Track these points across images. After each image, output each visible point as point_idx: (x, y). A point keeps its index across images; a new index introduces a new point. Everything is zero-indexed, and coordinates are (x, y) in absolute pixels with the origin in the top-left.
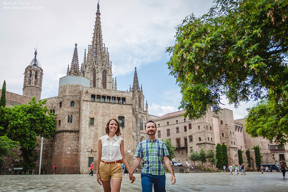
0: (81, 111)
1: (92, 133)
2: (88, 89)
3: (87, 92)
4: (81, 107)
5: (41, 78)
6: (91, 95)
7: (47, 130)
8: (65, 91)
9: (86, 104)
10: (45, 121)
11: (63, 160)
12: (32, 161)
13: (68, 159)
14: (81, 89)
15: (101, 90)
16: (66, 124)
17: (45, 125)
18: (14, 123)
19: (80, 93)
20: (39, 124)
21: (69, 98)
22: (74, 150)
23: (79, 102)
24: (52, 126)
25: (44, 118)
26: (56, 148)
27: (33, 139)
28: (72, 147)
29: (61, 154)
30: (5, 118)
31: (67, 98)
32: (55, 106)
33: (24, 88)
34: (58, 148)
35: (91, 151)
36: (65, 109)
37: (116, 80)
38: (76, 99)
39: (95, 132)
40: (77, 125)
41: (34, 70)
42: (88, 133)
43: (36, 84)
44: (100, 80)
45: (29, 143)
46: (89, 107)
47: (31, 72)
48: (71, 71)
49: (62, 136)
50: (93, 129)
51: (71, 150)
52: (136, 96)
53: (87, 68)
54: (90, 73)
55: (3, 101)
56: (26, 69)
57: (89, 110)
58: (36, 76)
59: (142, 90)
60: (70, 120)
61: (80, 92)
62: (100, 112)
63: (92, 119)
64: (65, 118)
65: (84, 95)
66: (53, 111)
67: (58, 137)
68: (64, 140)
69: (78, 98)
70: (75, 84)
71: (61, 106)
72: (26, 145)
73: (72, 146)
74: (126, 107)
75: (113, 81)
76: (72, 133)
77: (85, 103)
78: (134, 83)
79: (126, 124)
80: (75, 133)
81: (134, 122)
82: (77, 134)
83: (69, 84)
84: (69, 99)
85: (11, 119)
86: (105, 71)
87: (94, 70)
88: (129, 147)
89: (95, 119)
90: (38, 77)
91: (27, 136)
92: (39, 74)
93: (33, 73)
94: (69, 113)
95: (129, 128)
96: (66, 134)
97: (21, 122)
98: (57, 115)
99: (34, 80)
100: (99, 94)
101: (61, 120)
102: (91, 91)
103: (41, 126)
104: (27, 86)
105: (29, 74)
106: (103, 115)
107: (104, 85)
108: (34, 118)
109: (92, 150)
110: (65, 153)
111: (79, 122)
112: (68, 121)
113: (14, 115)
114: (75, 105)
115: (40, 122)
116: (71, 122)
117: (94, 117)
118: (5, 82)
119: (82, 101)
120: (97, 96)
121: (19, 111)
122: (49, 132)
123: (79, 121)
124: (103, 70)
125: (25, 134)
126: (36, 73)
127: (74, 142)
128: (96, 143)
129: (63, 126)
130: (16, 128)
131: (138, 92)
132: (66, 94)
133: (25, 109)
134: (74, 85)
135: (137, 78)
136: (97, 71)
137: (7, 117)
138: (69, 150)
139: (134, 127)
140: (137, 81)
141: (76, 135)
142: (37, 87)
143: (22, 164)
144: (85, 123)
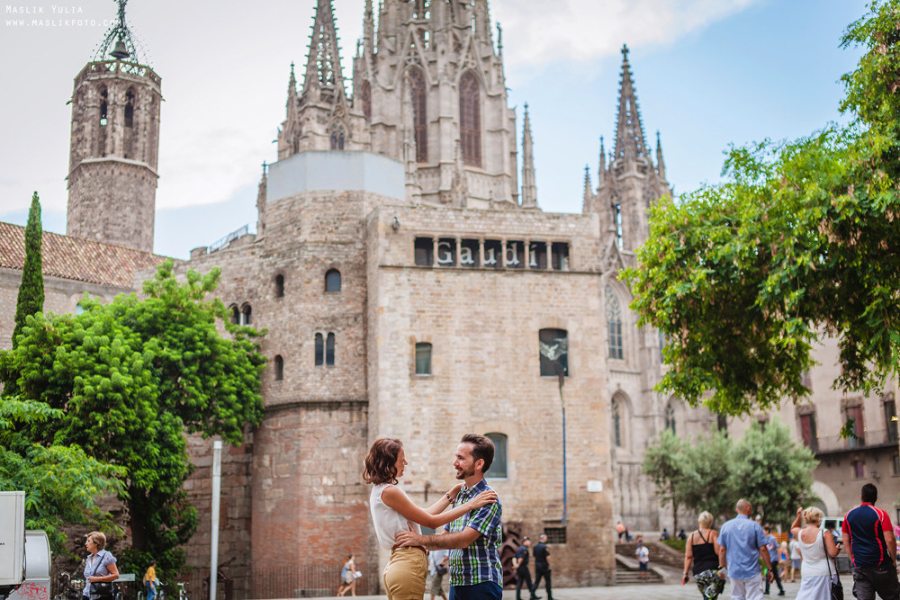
0: (370, 311)
1: (424, 410)
2: (398, 215)
3: (395, 228)
4: (370, 290)
5: (153, 119)
6: (412, 239)
7: (229, 406)
8: (295, 222)
9: (391, 284)
10: (217, 368)
11: (303, 536)
12: (170, 545)
13: (326, 528)
14: (367, 210)
15: (457, 213)
16: (307, 374)
17: (219, 385)
18: (94, 384)
19: (366, 228)
20: (193, 381)
21: (316, 254)
22: (349, 490)
23: (361, 268)
24: (249, 385)
25: (215, 353)
26: (269, 481)
27: (174, 450)
28: (341, 477)
29: (291, 505)
30: (57, 365)
31: (307, 255)
32: (250, 291)
33: (73, 173)
34: (279, 482)
35: (426, 493)
36: (300, 307)
37: (526, 119)
38: (347, 256)
39: (438, 406)
40: (357, 374)
41: (118, 81)
42: (408, 410)
43: (129, 150)
44: (446, 126)
45: (159, 466)
46: (405, 293)
47: (105, 94)
48: (305, 94)
49: (292, 427)
50: (429, 391)
51: (335, 490)
52: (631, 193)
53: (383, 67)
54: (398, 92)
55: (34, 285)
56: (77, 81)
57: (406, 306)
58: (129, 111)
59: (660, 157)
60: (324, 355)
61: (363, 223)
62: (459, 314)
63: (423, 348)
64: (300, 345)
65: (383, 241)
66: (244, 311)
67: (275, 430)
68: (304, 444)
69: (353, 253)
70: (340, 190)
71: (280, 293)
72: (145, 478)
73: (337, 468)
74: (573, 286)
75: (513, 120)
76: (334, 413)
77: (390, 276)
78: (621, 125)
79: (575, 362)
80: (351, 410)
81: (629, 327)
82: (360, 416)
83: (314, 192)
84: (315, 259)
85: (82, 368)
86: (469, 79)
87: (417, 74)
88: (592, 465)
89: (434, 349)
90: (141, 116)
91: (148, 438)
92: (143, 101)
93: (117, 96)
94: (321, 324)
95: (591, 381)
96: (310, 417)
97: (126, 380)
98: (265, 332)
99: (119, 133)
100: (448, 235)
101: (284, 354)
102: (413, 220)
103: (205, 388)
104: (90, 164)
105: (95, 101)
106: (472, 328)
107: (469, 147)
108: (175, 355)
109: (428, 486)
110: (312, 505)
111: (366, 361)
112: (318, 360)
113: (91, 351)
114: (344, 286)
115: (198, 373)
116: (331, 360)
117: (430, 337)
118: (36, 200)
119: (373, 269)
120: (441, 240)
121: (107, 330)
122: (237, 413)
123: (365, 355)
124: (460, 72)
125: (142, 430)
126: (130, 94)
127: (345, 451)
128: (443, 456)
129: (293, 381)
130: (103, 405)
131: (643, 169)
132: (301, 239)
133: (134, 316)
134: (337, 194)
135: (633, 99)
136: (430, 81)
137: (64, 361)
138: (325, 487)
139: (630, 349)
140: (636, 116)
141: (355, 418)
142: (136, 166)
143: (130, 560)
144: (394, 365)
